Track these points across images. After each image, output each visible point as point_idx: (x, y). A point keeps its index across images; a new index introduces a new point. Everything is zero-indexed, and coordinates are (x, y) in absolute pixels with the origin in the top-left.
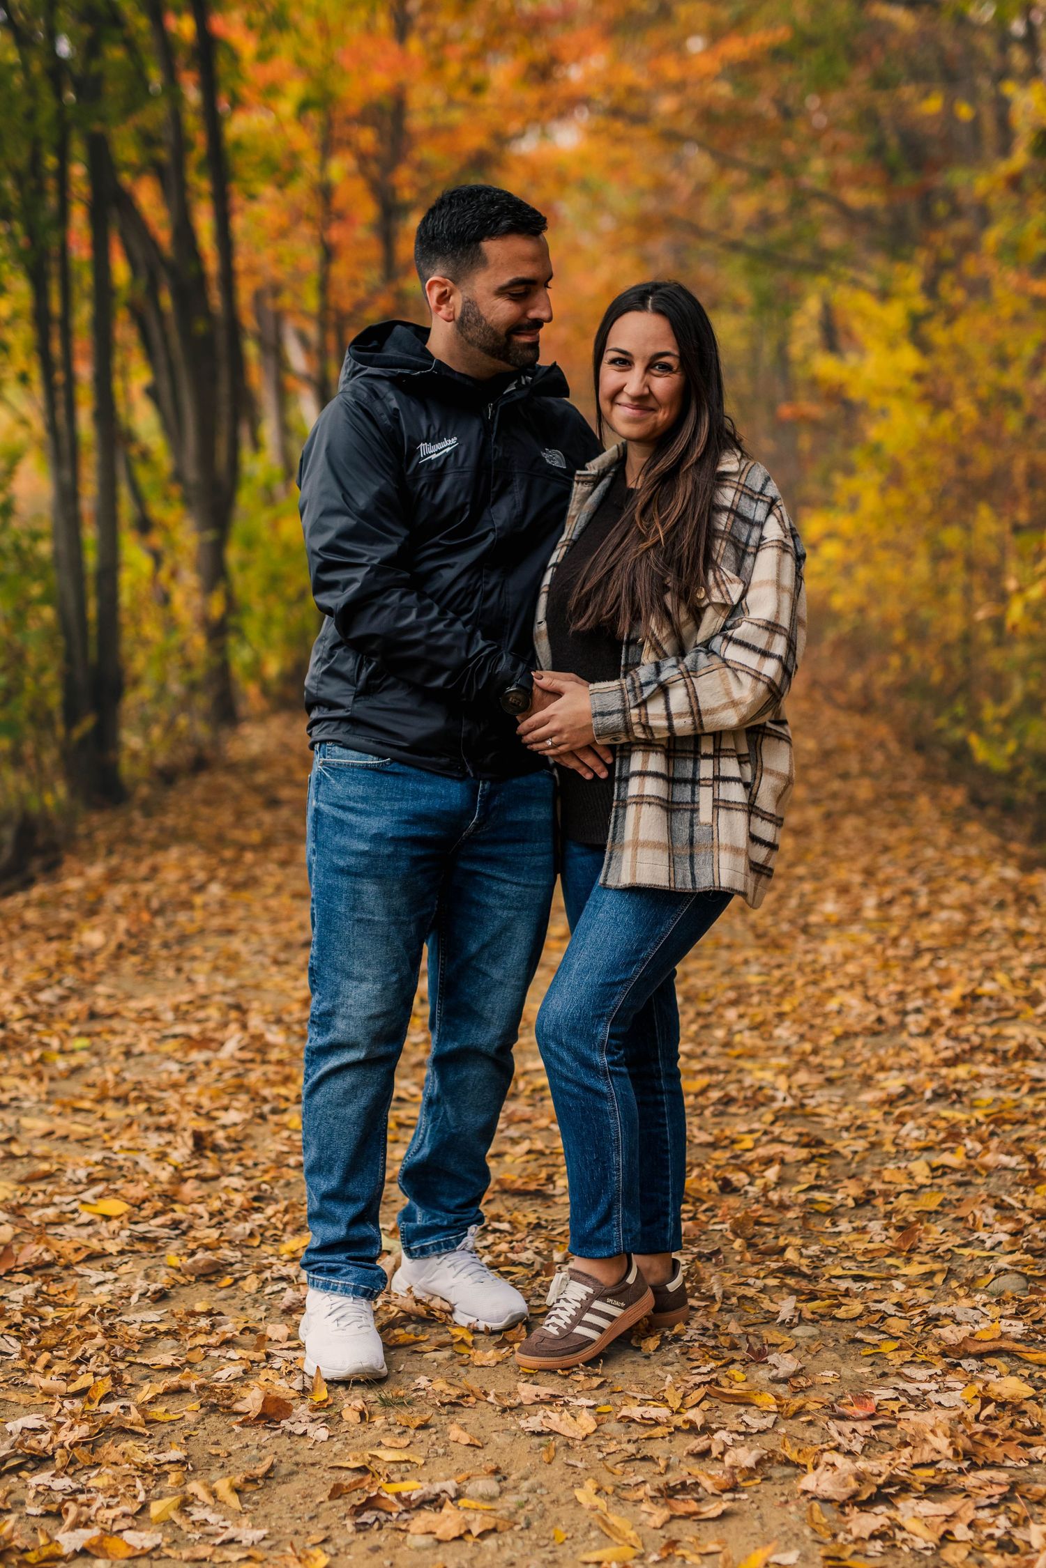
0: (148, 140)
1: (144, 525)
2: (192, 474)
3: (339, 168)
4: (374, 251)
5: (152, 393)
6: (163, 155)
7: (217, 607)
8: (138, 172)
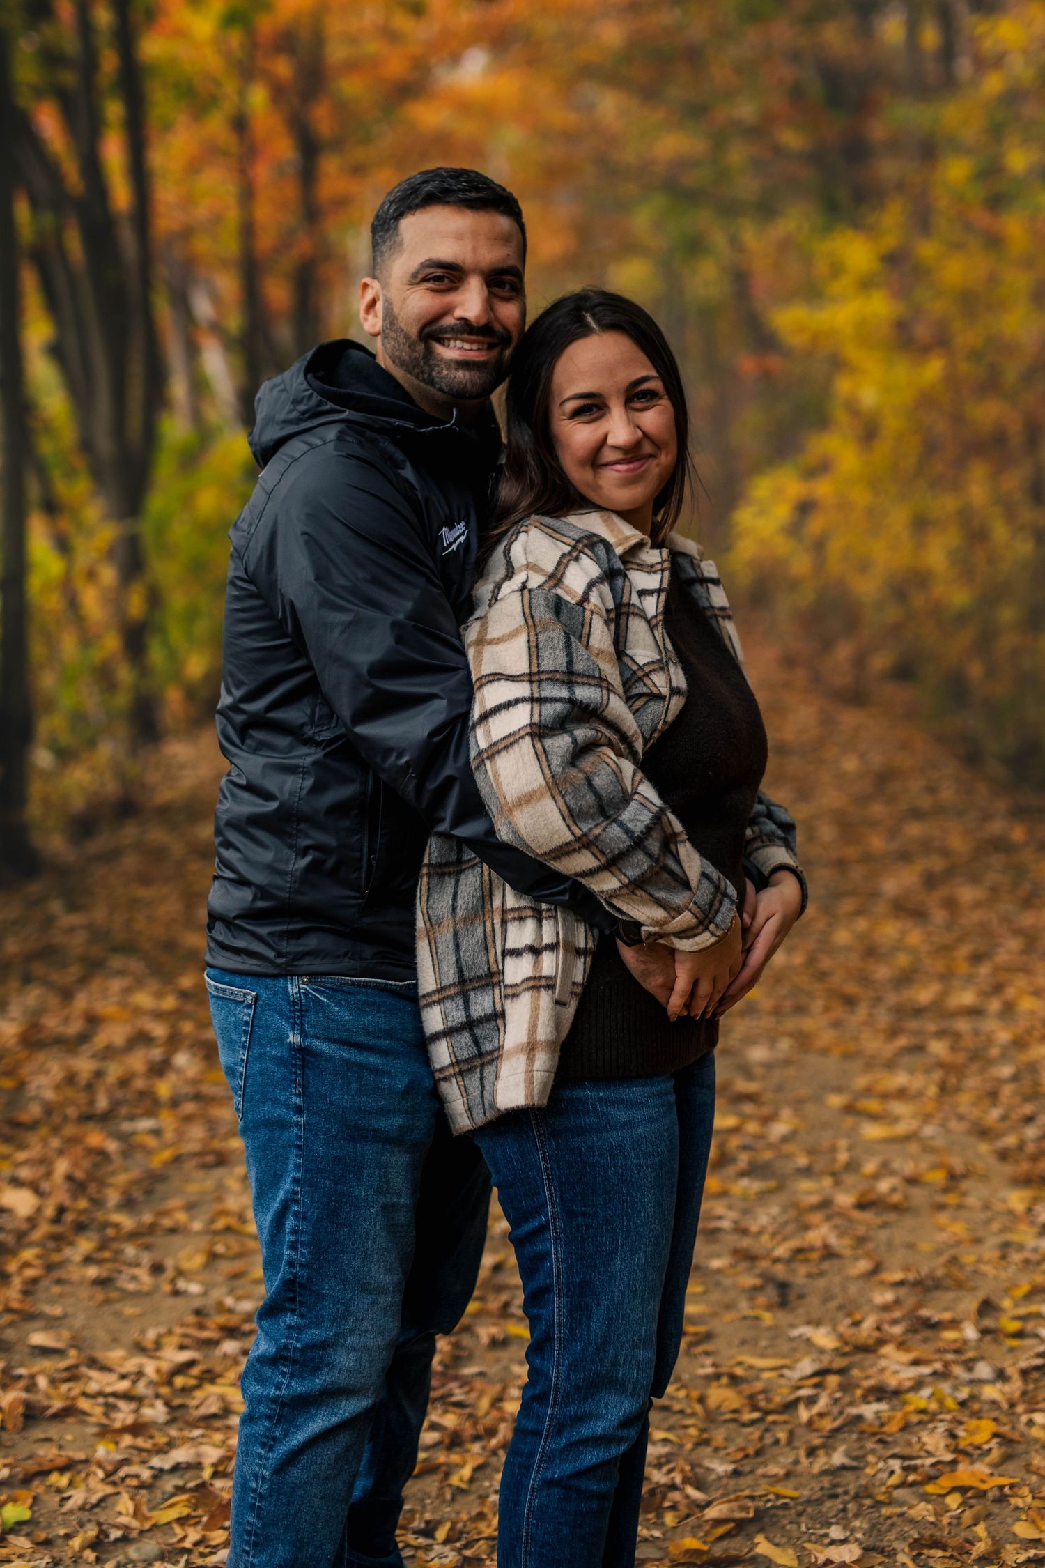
0: (51, 58)
1: (51, 507)
2: (105, 445)
3: (258, 97)
4: (291, 191)
5: (56, 351)
6: (69, 78)
7: (136, 605)
8: (38, 93)
